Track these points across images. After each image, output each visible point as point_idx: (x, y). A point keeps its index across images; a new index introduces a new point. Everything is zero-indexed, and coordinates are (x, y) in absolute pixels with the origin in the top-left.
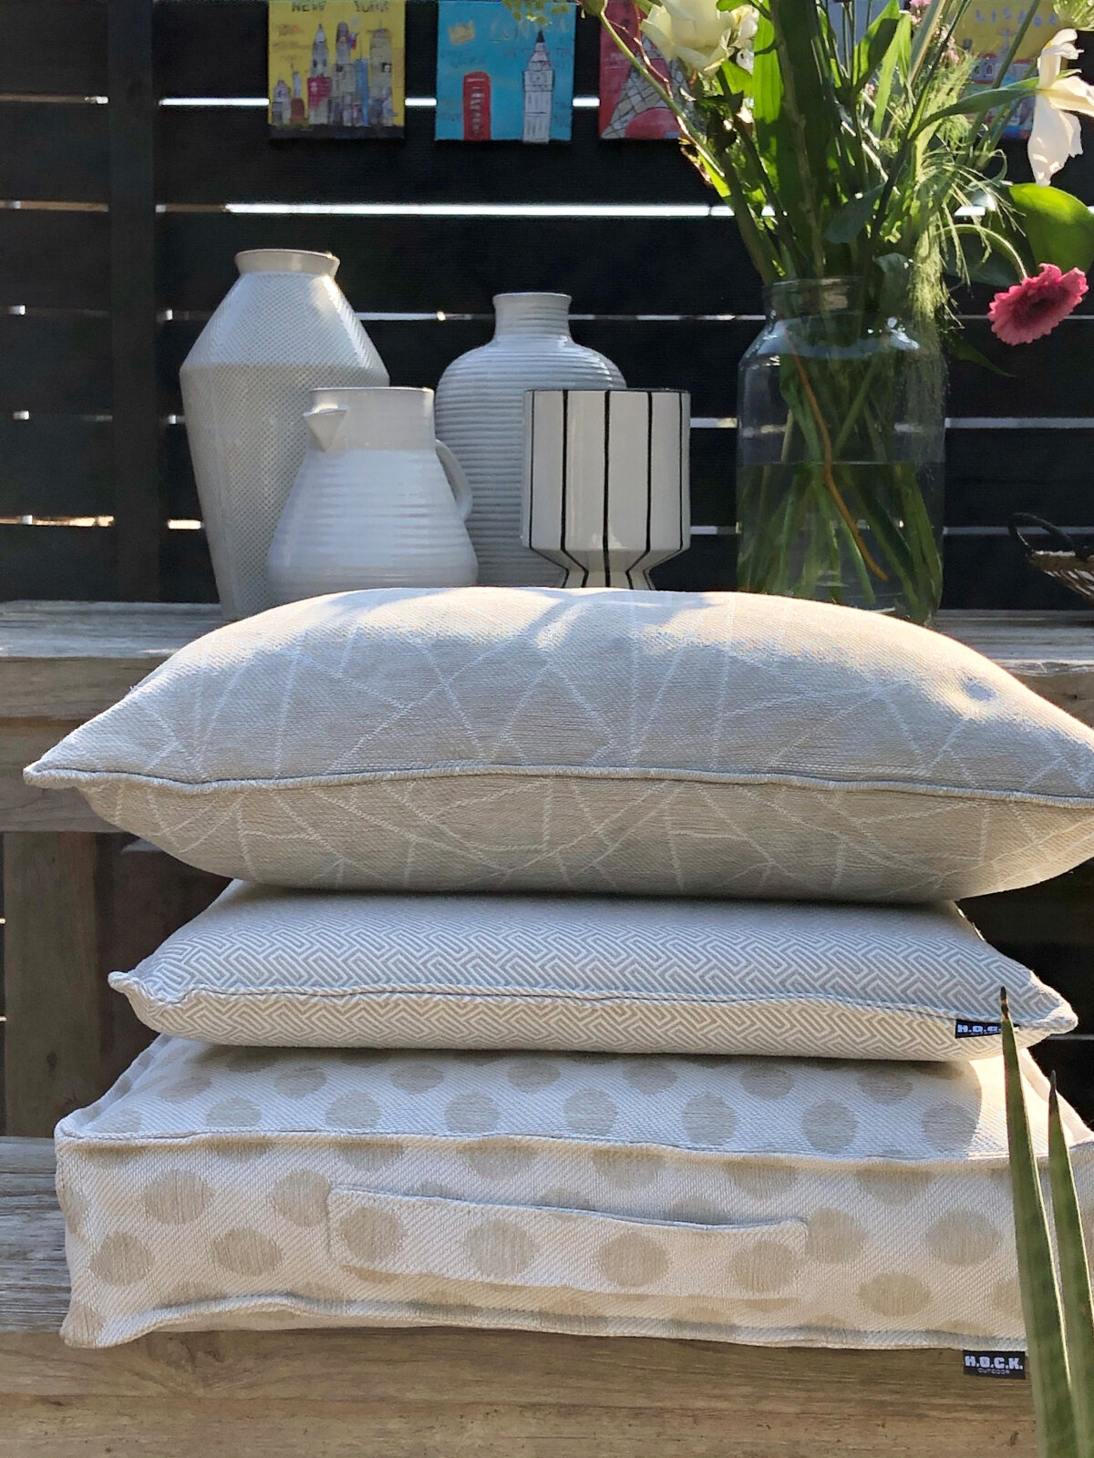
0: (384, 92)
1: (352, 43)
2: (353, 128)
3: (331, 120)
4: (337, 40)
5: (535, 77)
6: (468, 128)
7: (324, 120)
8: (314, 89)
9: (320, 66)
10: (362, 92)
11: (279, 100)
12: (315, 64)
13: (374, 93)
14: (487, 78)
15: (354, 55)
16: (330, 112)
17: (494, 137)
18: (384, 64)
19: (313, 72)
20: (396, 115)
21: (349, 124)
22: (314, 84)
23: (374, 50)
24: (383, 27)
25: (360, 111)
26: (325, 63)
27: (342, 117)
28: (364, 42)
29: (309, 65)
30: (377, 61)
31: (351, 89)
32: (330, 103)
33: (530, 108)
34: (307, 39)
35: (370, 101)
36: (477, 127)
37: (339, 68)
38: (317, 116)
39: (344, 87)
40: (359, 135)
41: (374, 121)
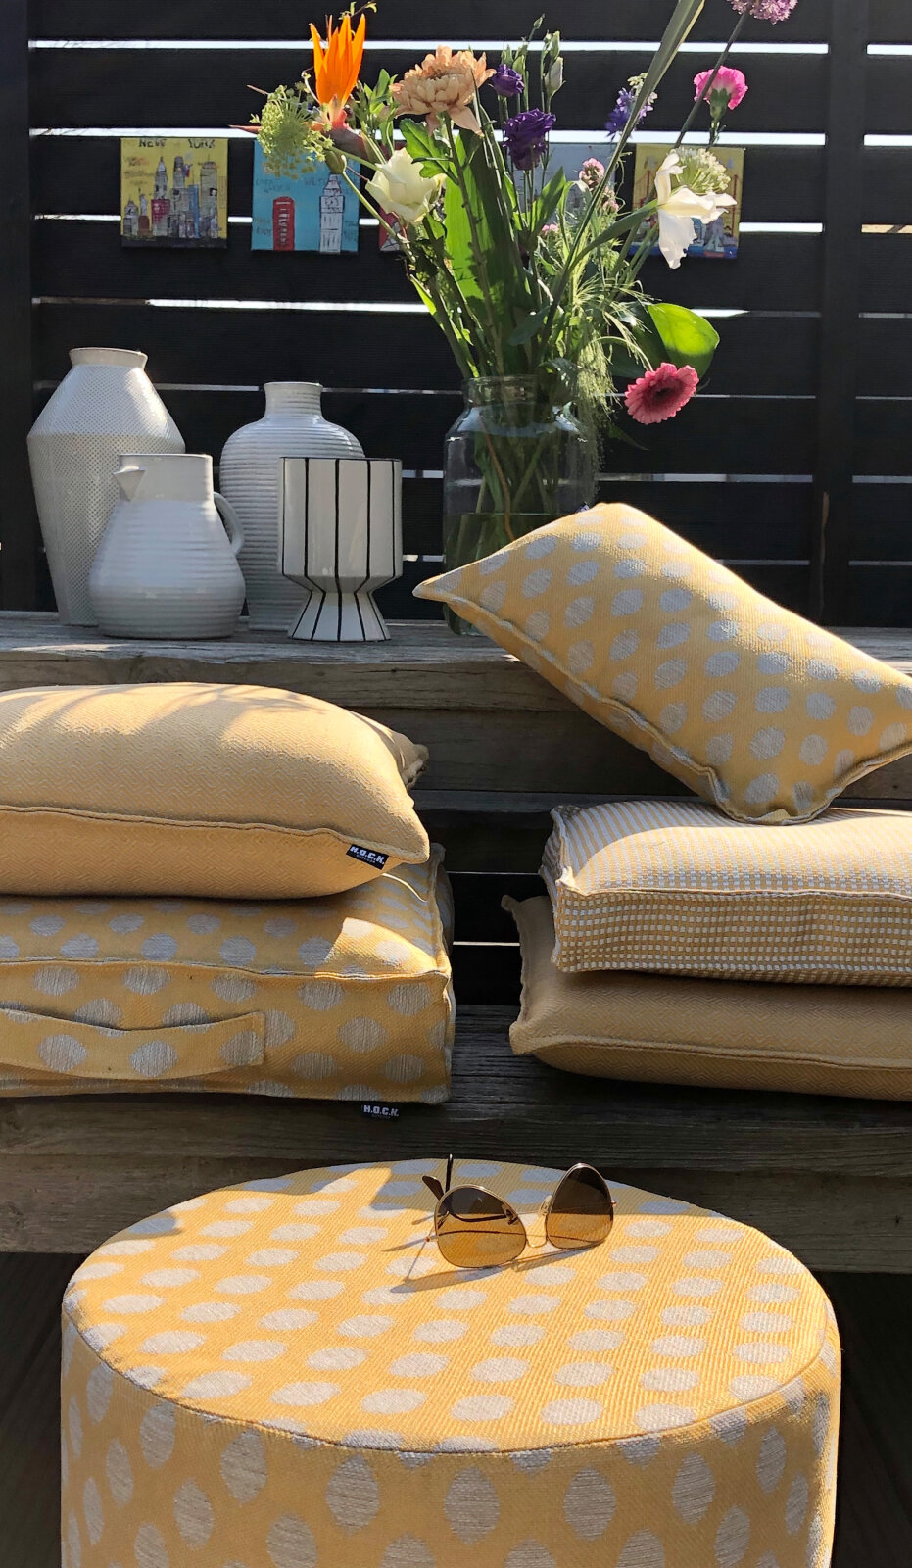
0: (211, 211)
1: (187, 173)
2: (187, 240)
3: (170, 232)
4: (175, 171)
5: (329, 203)
6: (277, 241)
7: (165, 234)
8: (157, 209)
9: (161, 190)
10: (194, 213)
11: (129, 216)
12: (157, 188)
13: (204, 212)
14: (292, 201)
15: (188, 181)
16: (169, 227)
17: (297, 248)
18: (211, 189)
19: (156, 195)
20: (221, 230)
21: (184, 236)
22: (156, 205)
23: (203, 178)
24: (211, 160)
25: (193, 226)
26: (165, 188)
27: (178, 231)
28: (196, 171)
29: (152, 189)
30: (206, 187)
31: (186, 209)
32: (169, 218)
33: (325, 225)
34: (151, 169)
35: (200, 219)
36: (284, 240)
37: (176, 192)
38: (159, 230)
39: (181, 207)
40: (193, 245)
41: (203, 234)
